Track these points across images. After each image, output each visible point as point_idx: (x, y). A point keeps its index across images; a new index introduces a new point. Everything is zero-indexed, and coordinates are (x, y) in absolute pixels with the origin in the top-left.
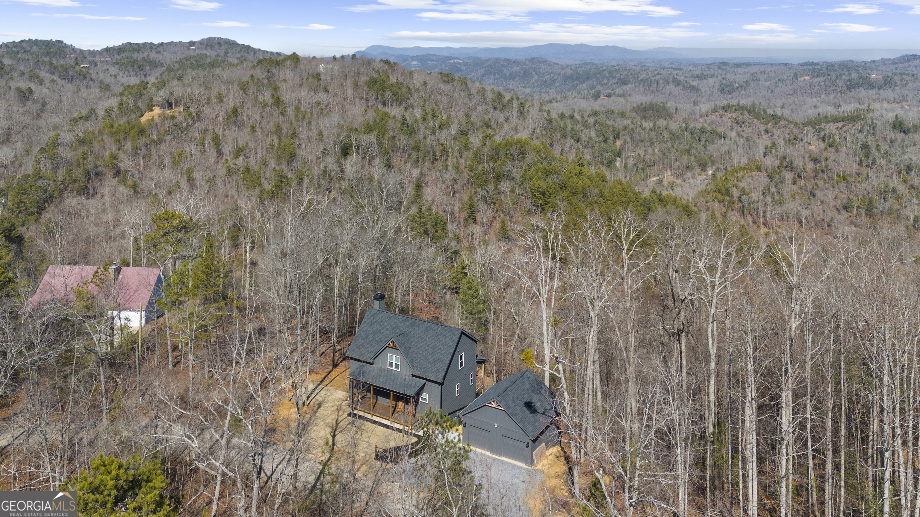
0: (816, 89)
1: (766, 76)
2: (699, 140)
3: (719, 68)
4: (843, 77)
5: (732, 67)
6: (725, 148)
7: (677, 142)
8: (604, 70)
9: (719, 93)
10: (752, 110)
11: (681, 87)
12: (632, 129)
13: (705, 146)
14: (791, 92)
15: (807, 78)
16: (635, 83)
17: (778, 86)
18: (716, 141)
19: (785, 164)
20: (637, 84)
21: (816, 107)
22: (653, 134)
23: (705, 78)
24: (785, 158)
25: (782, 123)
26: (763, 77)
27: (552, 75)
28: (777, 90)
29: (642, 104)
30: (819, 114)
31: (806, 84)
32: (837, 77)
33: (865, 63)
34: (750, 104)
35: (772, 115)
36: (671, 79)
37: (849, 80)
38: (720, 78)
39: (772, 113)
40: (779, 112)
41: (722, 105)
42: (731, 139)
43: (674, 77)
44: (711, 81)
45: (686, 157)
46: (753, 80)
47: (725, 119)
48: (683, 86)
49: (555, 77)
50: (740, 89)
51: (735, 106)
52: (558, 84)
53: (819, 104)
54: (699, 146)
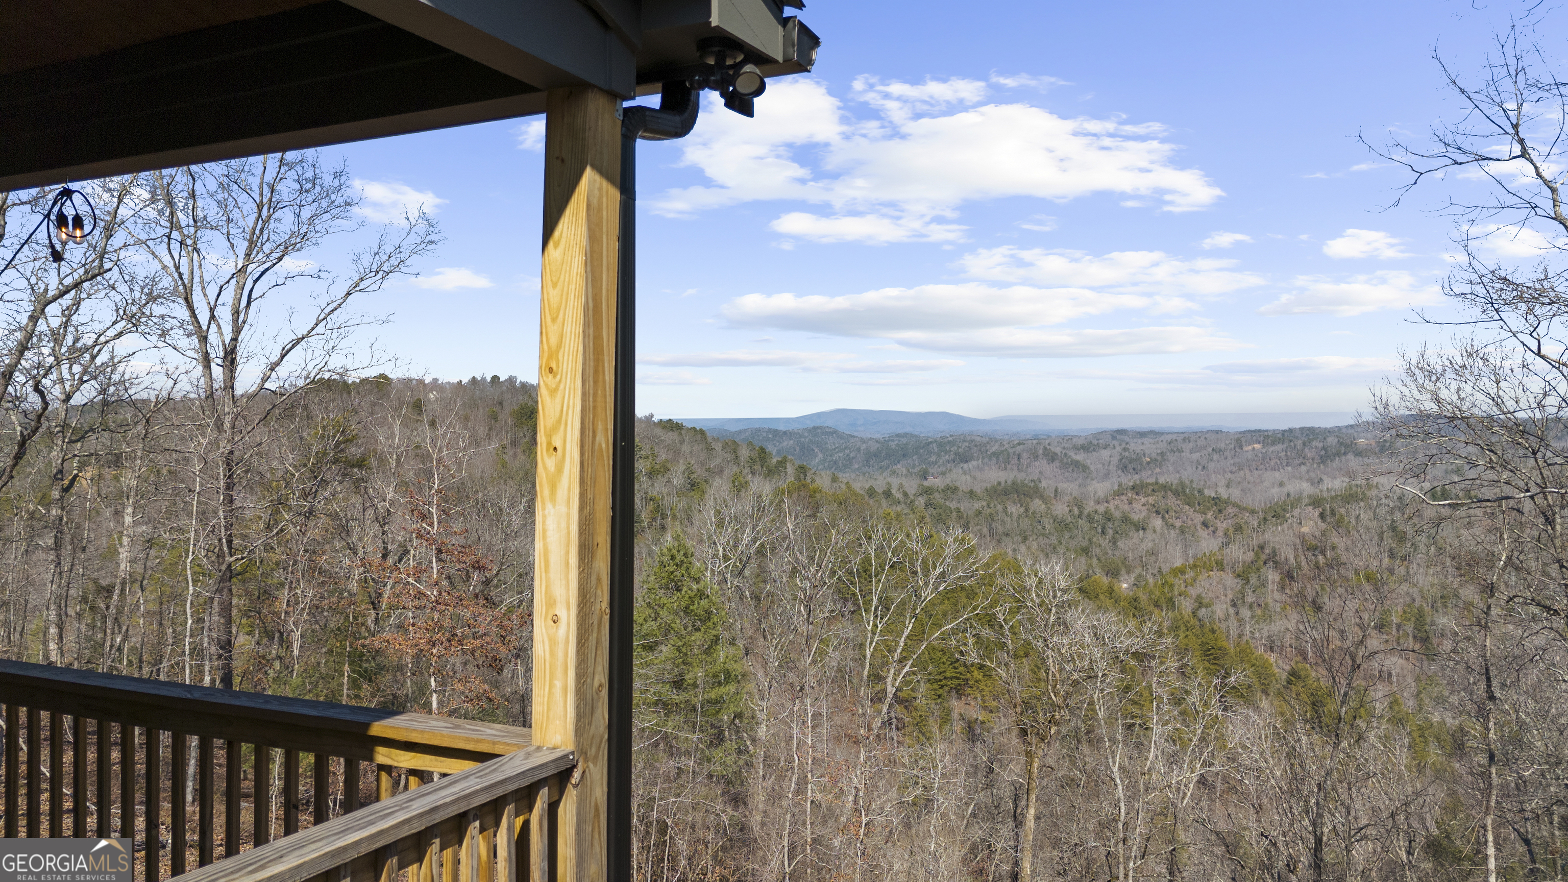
0: (1272, 463)
1: (1191, 445)
2: (1103, 532)
3: (1114, 438)
4: (1314, 444)
5: (1133, 438)
6: (1148, 545)
7: (1067, 535)
8: (931, 442)
9: (1120, 472)
10: (1178, 490)
11: (1057, 463)
12: (991, 515)
13: (1114, 542)
14: (1234, 469)
15: (1257, 446)
16: (983, 458)
17: (1212, 460)
18: (1131, 534)
19: (1264, 557)
20: (986, 460)
21: (1281, 484)
22: (1025, 523)
23: (1094, 450)
24: (1261, 547)
25: (1230, 510)
26: (1187, 447)
27: (847, 452)
28: (1211, 466)
29: (999, 483)
30: (1288, 495)
31: (1256, 456)
32: (1304, 444)
33: (1339, 428)
34: (1175, 482)
35: (1214, 499)
36: (1041, 451)
37: (1324, 448)
38: (1118, 449)
39: (1213, 495)
40: (1224, 493)
41: (1131, 484)
42: (1155, 531)
43: (1045, 448)
44: (1105, 454)
45: (1083, 560)
46: (1172, 450)
47: (1137, 506)
48: (1061, 461)
49: (852, 455)
50: (1152, 465)
51: (1152, 484)
52: (857, 466)
53: (1285, 480)
54: (1105, 542)
